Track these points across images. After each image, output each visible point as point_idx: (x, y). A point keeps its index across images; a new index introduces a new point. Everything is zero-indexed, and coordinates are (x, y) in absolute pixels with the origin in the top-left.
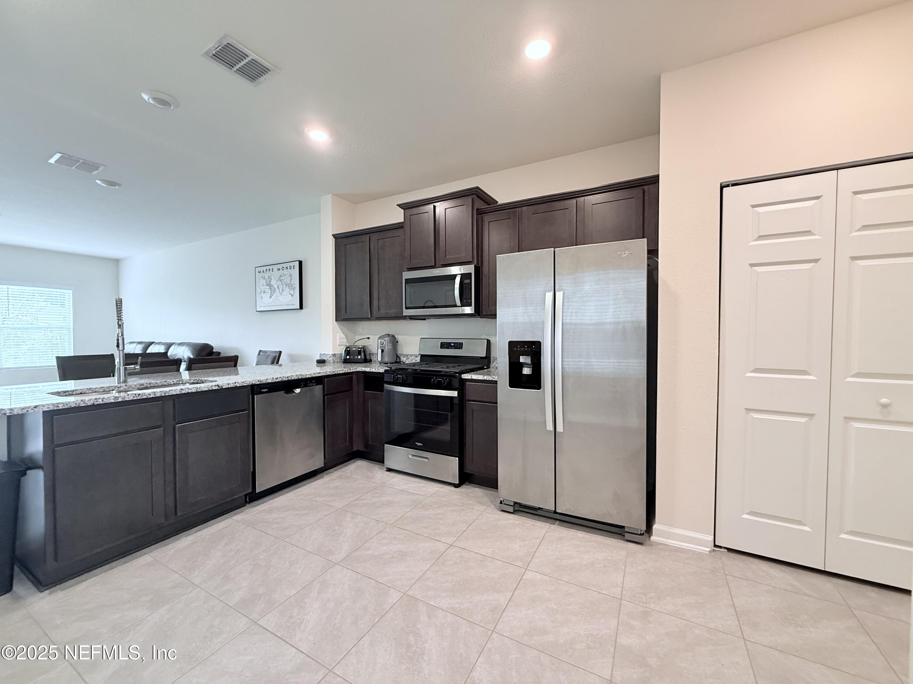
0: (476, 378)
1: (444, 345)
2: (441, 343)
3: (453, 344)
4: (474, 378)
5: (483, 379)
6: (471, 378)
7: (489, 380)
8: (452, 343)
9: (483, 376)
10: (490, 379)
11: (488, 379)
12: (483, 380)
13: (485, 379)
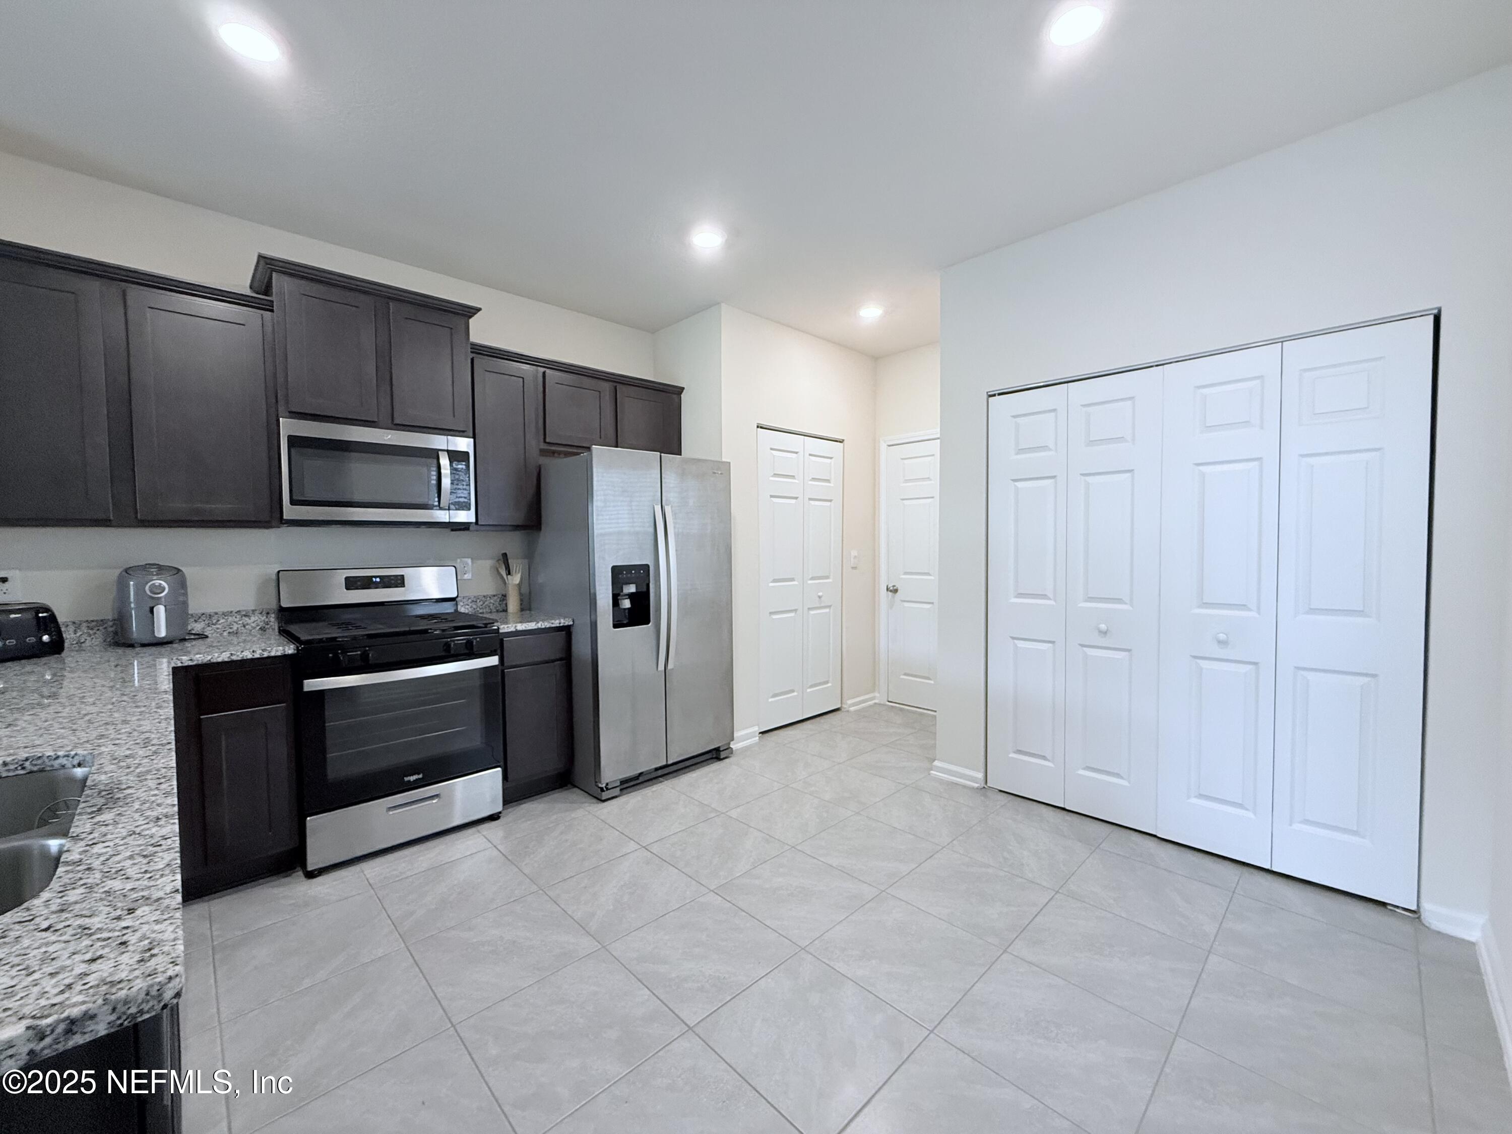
0: (524, 628)
1: (352, 584)
2: (347, 579)
3: (378, 580)
4: (521, 629)
5: (536, 627)
6: (514, 630)
7: (545, 628)
8: (376, 577)
9: (535, 623)
10: (547, 626)
11: (543, 627)
12: (535, 629)
13: (540, 626)
